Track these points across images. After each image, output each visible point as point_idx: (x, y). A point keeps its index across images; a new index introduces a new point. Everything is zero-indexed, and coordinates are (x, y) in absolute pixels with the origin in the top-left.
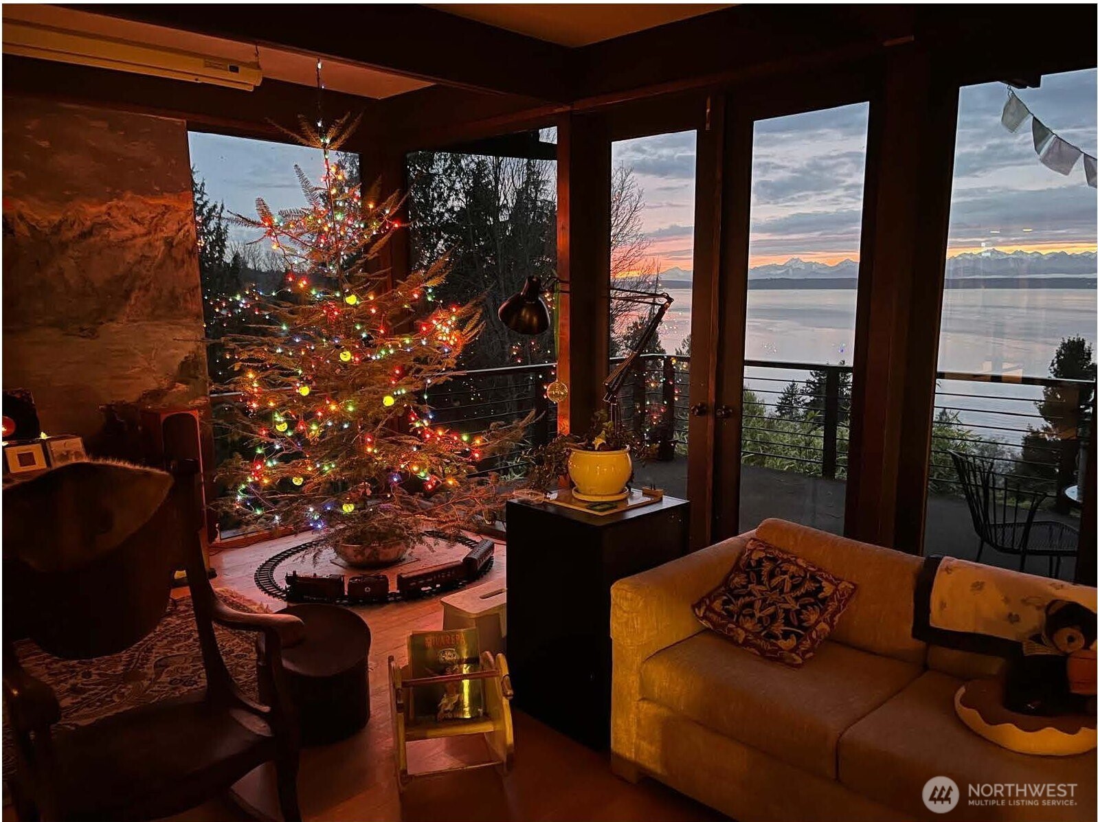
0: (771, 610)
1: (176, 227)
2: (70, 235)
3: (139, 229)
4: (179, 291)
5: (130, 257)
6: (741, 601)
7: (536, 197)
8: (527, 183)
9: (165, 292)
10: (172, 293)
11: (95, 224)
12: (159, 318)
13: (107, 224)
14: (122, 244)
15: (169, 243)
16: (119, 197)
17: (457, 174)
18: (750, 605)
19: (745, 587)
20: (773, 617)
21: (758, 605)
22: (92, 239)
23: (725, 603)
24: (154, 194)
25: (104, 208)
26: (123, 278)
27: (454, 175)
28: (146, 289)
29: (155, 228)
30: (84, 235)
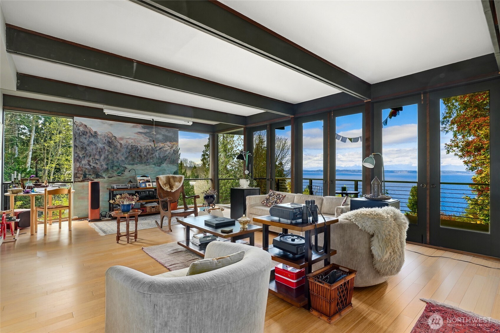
0: (273, 197)
1: (175, 148)
2: (158, 149)
3: (169, 148)
4: (175, 159)
5: (167, 153)
6: (277, 197)
7: (262, 146)
8: (259, 142)
9: (172, 159)
10: (174, 159)
11: (162, 147)
12: (171, 164)
13: (164, 147)
14: (166, 151)
15: (174, 150)
16: (166, 142)
17: (240, 140)
18: (276, 197)
19: (277, 200)
20: (273, 195)
21: (275, 197)
22: (161, 150)
23: (280, 196)
24: (172, 142)
25: (164, 144)
26: (165, 156)
27: (239, 140)
28: (169, 158)
29: (172, 147)
30: (160, 149)
